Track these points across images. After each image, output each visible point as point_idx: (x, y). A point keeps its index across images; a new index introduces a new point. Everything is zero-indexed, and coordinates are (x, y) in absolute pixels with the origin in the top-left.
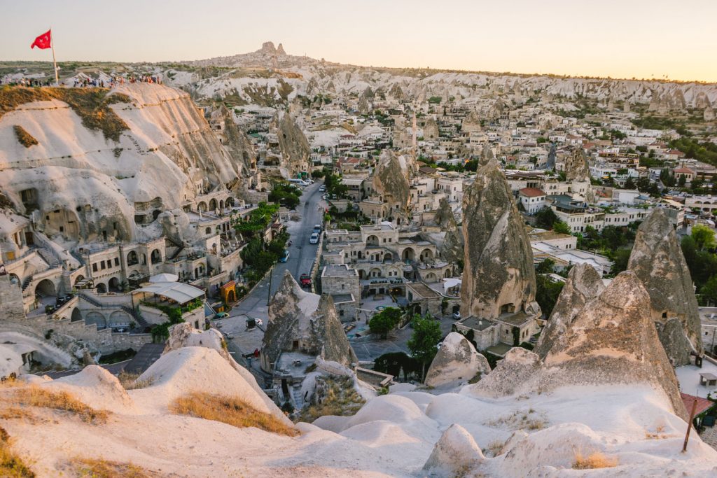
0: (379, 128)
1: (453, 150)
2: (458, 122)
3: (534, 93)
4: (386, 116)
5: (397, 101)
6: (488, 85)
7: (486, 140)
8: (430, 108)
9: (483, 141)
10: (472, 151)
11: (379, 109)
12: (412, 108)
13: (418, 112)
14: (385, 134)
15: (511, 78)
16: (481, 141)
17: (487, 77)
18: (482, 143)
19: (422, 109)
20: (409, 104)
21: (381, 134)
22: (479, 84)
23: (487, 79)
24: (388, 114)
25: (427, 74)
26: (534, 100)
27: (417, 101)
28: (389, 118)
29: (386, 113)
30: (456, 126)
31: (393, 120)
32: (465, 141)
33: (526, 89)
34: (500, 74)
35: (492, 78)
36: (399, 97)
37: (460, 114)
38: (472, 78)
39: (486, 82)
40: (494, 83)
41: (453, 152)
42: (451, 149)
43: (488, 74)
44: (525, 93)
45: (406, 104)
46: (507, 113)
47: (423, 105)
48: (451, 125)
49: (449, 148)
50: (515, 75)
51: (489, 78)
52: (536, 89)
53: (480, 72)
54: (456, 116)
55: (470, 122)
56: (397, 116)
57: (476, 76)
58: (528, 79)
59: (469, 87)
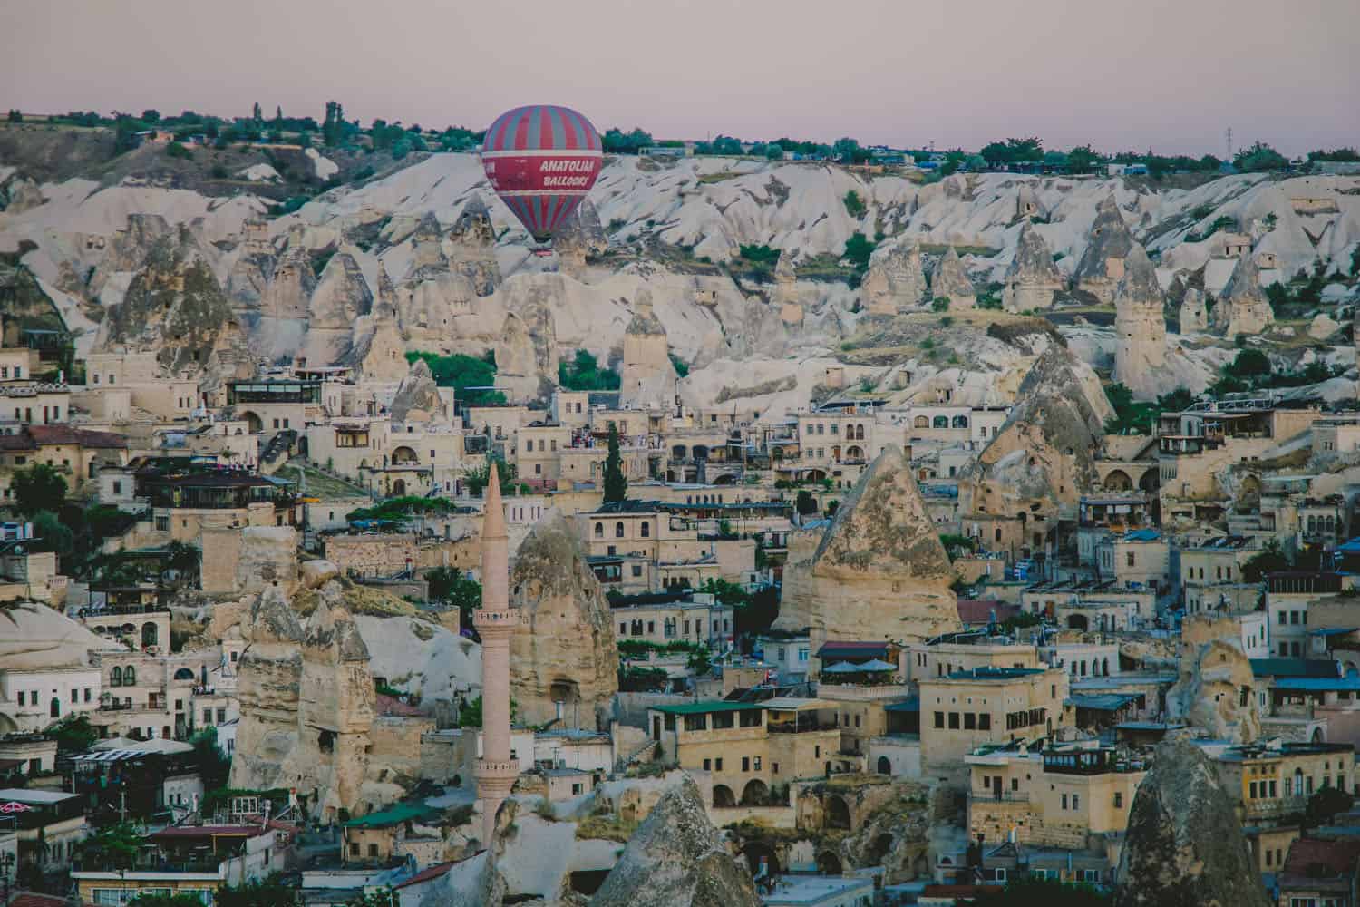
0: (67, 624)
1: (779, 798)
2: (736, 563)
3: (1265, 308)
4: (120, 523)
5: (188, 390)
6: (859, 250)
7: (1054, 710)
8: (475, 446)
9: (1036, 717)
10: (956, 805)
11: (47, 455)
12: (323, 445)
13: (379, 484)
14: (122, 677)
15: (1049, 191)
16: (1015, 721)
17: (845, 180)
18: (1028, 734)
19: (406, 452)
20: (295, 415)
21: (94, 680)
22: (788, 242)
23: (854, 205)
24: (128, 501)
25: (325, 168)
26: (1279, 364)
27: (361, 391)
28: (143, 537)
29: (115, 490)
30: (724, 592)
31: (186, 559)
32: (875, 720)
33: (1197, 279)
34: (954, 162)
35: (888, 189)
36: (199, 355)
37: (731, 495)
38: (726, 190)
39: (840, 230)
40: (913, 234)
41: (780, 819)
42: (755, 794)
43: (851, 155)
44: (1190, 313)
45: (269, 413)
46: (1136, 472)
47: (415, 416)
48: (677, 592)
49: (737, 782)
50: (1082, 164)
51: (863, 190)
52: (1280, 276)
53: (785, 144)
54: (704, 511)
55: (861, 561)
56: (223, 516)
57: (758, 176)
58: (1199, 195)
59: (707, 267)
